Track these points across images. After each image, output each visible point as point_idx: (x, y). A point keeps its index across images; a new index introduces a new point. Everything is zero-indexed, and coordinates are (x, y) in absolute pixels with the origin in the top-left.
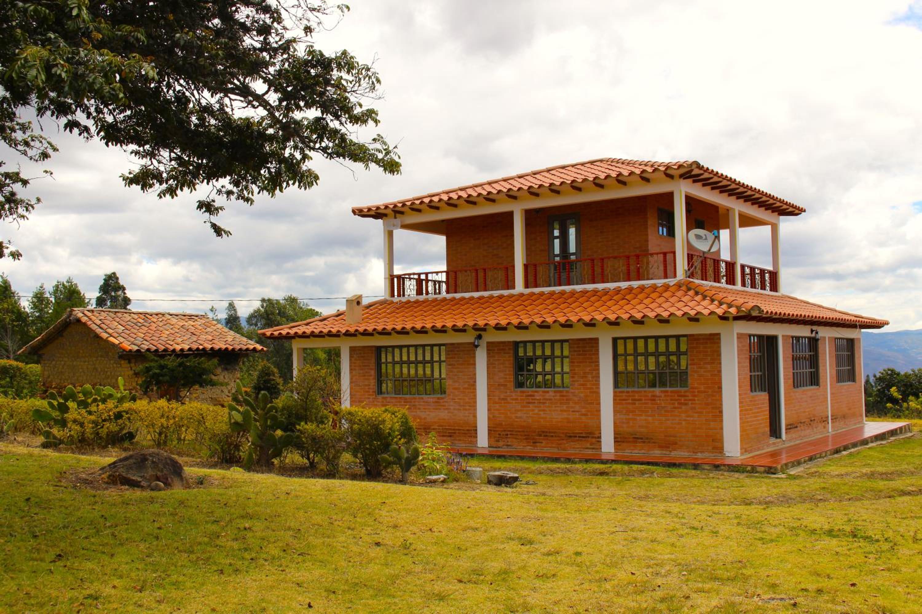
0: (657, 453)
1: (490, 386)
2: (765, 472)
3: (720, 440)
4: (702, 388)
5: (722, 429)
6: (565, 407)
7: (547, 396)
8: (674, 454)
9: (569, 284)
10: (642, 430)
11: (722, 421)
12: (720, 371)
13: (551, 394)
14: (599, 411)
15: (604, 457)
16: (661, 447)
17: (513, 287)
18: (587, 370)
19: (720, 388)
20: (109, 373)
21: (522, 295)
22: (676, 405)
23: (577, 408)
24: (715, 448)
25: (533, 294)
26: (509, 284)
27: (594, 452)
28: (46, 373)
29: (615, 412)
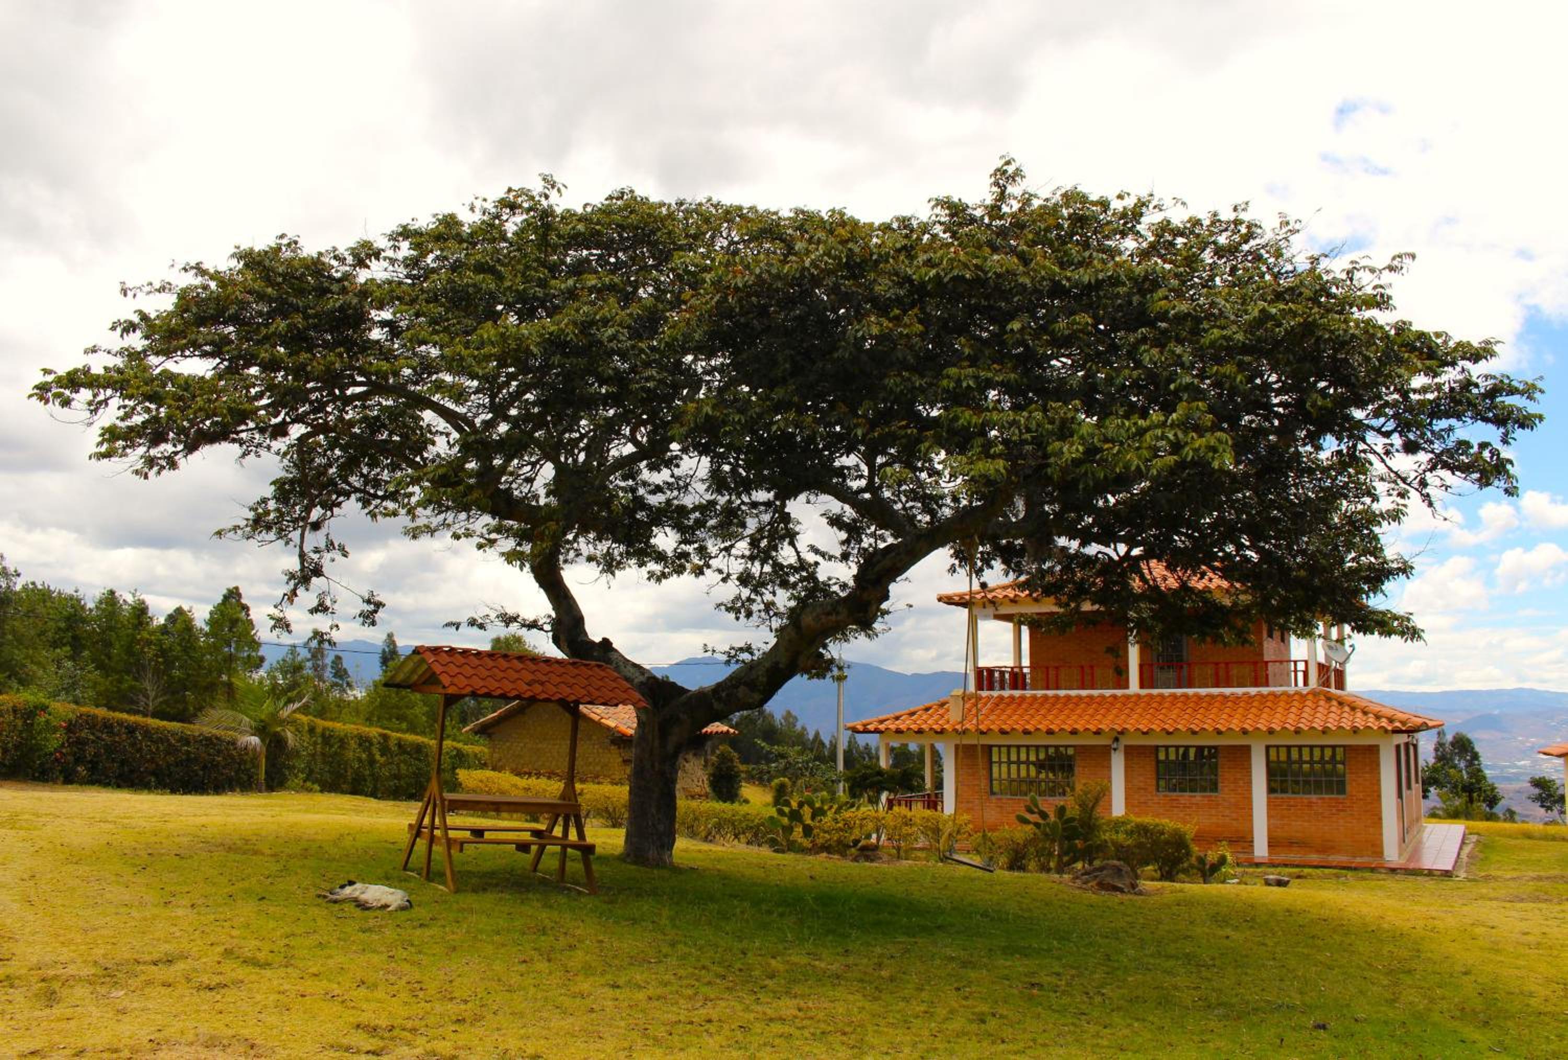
0: (1314, 858)
1: (1127, 790)
2: (1442, 875)
3: (1381, 846)
4: (1361, 795)
5: (1381, 834)
6: (1213, 812)
7: (1194, 800)
8: (1331, 858)
9: (1190, 686)
10: (1298, 835)
11: (1381, 827)
12: (1379, 780)
13: (1198, 798)
14: (1251, 816)
15: (1256, 861)
16: (1318, 852)
17: (1127, 687)
18: (1239, 776)
19: (1379, 796)
20: (591, 760)
21: (1138, 696)
22: (1334, 811)
23: (1227, 812)
24: (1374, 852)
25: (1151, 696)
26: (1121, 680)
27: (1246, 856)
28: (496, 756)
29: (1269, 817)
